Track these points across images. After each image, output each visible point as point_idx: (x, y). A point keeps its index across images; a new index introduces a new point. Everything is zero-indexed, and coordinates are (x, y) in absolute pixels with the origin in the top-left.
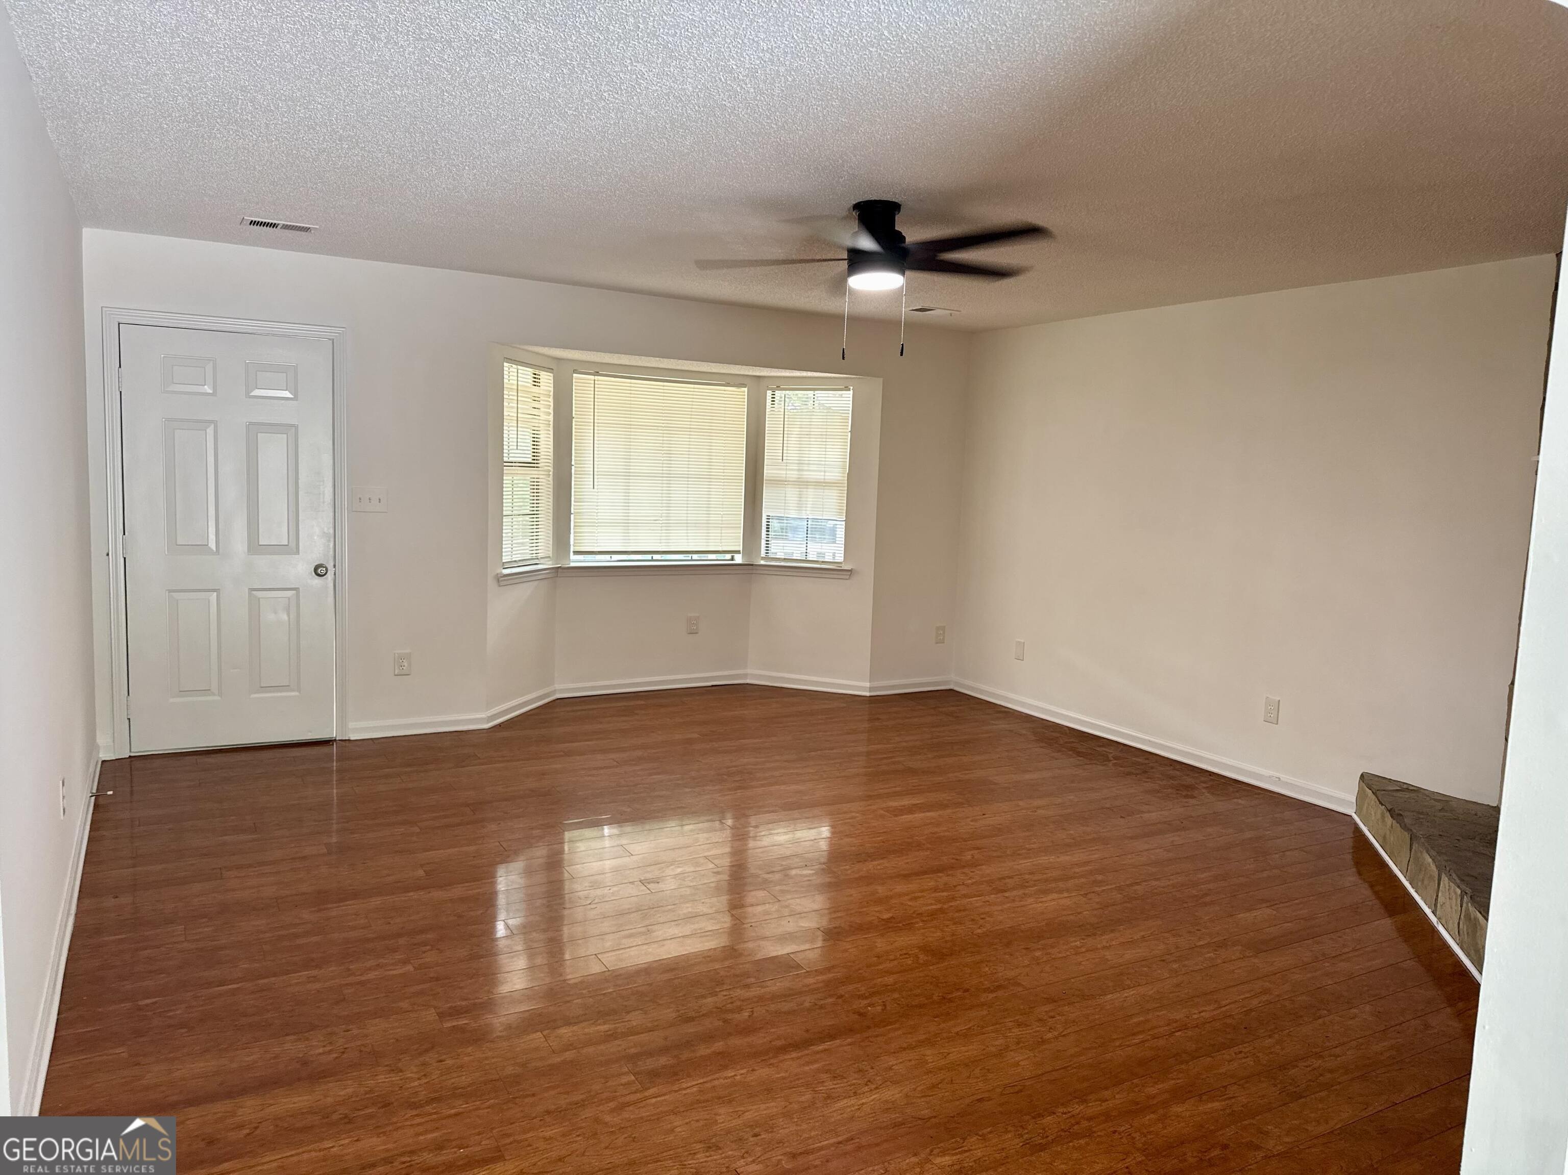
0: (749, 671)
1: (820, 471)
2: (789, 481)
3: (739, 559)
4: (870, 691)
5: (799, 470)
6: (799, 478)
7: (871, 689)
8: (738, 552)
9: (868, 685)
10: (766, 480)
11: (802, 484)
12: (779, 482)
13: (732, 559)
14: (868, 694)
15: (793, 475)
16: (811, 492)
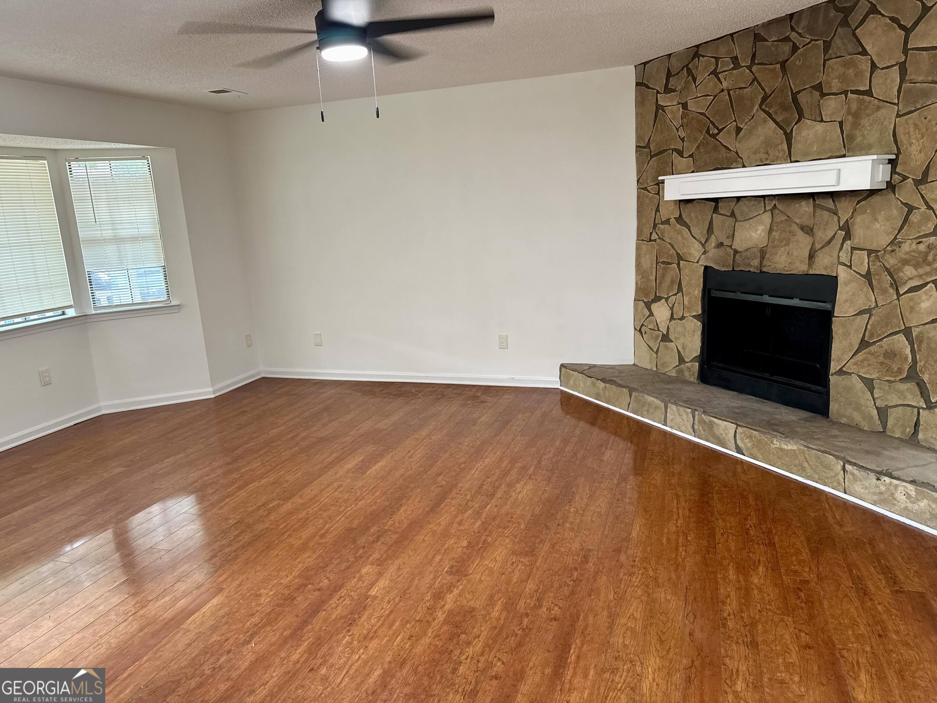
0: (102, 404)
1: (135, 228)
2: (105, 239)
3: (71, 313)
4: (214, 394)
5: (113, 229)
6: (115, 236)
7: (214, 392)
8: (70, 307)
9: (211, 389)
10: (82, 241)
11: (118, 240)
12: (94, 242)
13: (63, 314)
14: (213, 396)
15: (108, 233)
16: (128, 247)
